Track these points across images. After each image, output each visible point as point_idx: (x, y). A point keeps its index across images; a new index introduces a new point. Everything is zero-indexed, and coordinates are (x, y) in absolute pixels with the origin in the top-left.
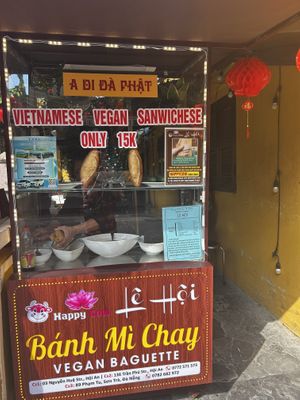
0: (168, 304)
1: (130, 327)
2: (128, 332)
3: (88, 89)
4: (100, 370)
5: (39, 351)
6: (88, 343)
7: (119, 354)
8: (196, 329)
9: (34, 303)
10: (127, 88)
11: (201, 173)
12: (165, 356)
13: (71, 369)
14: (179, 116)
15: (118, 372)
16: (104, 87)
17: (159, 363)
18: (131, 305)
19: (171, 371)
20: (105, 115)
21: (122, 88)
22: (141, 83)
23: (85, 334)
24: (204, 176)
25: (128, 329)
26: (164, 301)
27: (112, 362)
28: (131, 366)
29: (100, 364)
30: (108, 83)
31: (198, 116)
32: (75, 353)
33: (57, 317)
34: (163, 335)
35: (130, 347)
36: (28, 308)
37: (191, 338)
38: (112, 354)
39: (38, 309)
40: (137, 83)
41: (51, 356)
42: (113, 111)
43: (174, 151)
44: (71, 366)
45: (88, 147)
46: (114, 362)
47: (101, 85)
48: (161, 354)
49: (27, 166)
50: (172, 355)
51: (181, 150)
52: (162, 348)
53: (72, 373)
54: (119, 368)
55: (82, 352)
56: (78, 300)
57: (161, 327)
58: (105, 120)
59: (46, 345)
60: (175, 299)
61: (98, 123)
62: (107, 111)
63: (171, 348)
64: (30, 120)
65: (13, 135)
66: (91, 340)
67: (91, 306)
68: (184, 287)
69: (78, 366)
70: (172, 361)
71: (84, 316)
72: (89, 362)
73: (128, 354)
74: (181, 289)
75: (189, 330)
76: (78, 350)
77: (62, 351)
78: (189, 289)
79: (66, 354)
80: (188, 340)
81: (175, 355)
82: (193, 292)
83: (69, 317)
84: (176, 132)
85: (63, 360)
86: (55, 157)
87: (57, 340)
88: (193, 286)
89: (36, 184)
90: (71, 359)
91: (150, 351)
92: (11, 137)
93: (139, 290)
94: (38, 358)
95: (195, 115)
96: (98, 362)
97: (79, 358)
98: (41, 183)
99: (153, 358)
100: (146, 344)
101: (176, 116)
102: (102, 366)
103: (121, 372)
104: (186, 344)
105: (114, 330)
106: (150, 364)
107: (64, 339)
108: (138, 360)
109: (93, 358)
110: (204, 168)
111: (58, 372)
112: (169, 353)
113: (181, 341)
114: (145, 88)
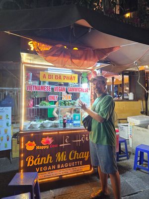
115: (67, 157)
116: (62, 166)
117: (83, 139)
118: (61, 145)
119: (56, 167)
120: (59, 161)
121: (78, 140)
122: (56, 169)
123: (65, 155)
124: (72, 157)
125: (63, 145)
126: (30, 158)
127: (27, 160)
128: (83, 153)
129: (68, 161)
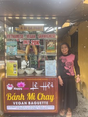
0: (45, 88)
1: (34, 93)
2: (34, 95)
3: (25, 29)
5: (10, 98)
6: (22, 97)
7: (31, 101)
8: (53, 96)
9: (9, 84)
11: (55, 51)
12: (44, 103)
13: (18, 104)
14: (49, 36)
15: (31, 106)
16: (29, 29)
17: (42, 105)
18: (34, 87)
19: (46, 107)
20: (29, 36)
21: (34, 29)
23: (22, 94)
24: (56, 52)
27: (29, 103)
28: (34, 105)
29: (26, 103)
31: (55, 36)
33: (15, 89)
34: (43, 97)
35: (34, 99)
36: (7, 86)
38: (29, 101)
39: (10, 86)
41: (13, 100)
42: (32, 35)
43: (48, 45)
44: (18, 103)
45: (25, 44)
48: (43, 102)
49: (10, 49)
51: (50, 45)
52: (43, 100)
53: (18, 105)
54: (31, 105)
55: (21, 99)
56: (20, 84)
57: (43, 94)
58: (29, 37)
59: (12, 96)
61: (27, 38)
63: (46, 101)
64: (11, 37)
66: (23, 96)
67: (24, 86)
68: (50, 83)
69: (20, 103)
70: (46, 105)
71: (22, 89)
72: (23, 102)
75: (51, 96)
76: (20, 98)
77: (16, 98)
80: (50, 99)
81: (47, 103)
82: (52, 85)
84: (48, 40)
85: (16, 101)
86: (17, 47)
88: (52, 83)
89: (12, 53)
90: (18, 101)
92: (6, 41)
93: (37, 83)
94: (9, 100)
97: (20, 101)
98: (13, 53)
99: (40, 103)
101: (48, 36)
102: (26, 104)
104: (50, 100)
105: (30, 94)
107: (16, 95)
108: (36, 103)
110: (56, 50)
111: (14, 104)
112: (45, 102)
114: (40, 29)
115: (36, 97)
117: (49, 86)
118: (31, 89)
119: (28, 103)
120: (30, 99)
121: (45, 86)
122: (28, 105)
123: (34, 96)
125: (33, 89)
126: (9, 95)
127: (7, 96)
128: (49, 96)
129: (37, 100)
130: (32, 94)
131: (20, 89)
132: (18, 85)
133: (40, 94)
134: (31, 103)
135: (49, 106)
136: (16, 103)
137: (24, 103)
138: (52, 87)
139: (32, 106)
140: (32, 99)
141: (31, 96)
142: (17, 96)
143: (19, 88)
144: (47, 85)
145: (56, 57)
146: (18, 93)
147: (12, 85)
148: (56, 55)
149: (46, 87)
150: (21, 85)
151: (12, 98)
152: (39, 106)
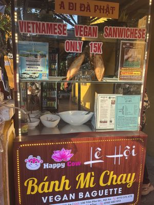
0: (117, 158)
1: (93, 173)
2: (91, 176)
3: (72, 9)
4: (72, 200)
5: (33, 189)
6: (65, 183)
7: (84, 190)
8: (134, 174)
9: (31, 157)
10: (98, 11)
11: (142, 73)
12: (113, 191)
13: (54, 200)
14: (131, 33)
15: (84, 201)
16: (83, 9)
17: (109, 195)
18: (94, 159)
19: (116, 200)
20: (82, 29)
21: (95, 11)
22: (108, 7)
23: (64, 177)
24: (144, 75)
25: (91, 174)
26: (115, 156)
27: (80, 195)
28: (91, 198)
29: (72, 196)
30: (86, 6)
31: (143, 34)
32: (56, 189)
33: (46, 166)
34: (113, 178)
35: (92, 186)
36: (26, 160)
37: (130, 180)
38: (80, 190)
39: (34, 161)
40: (105, 8)
41: (40, 192)
42: (88, 27)
43: (126, 57)
44: (54, 198)
45: (70, 51)
46: (81, 195)
47: (81, 7)
48: (111, 190)
49: (28, 63)
50: (118, 191)
52: (112, 186)
53: (54, 202)
54: (84, 199)
55: (61, 189)
56: (60, 155)
57: (112, 172)
58: (82, 33)
59: (38, 184)
60: (122, 155)
61: (77, 35)
62: (84, 26)
63: (117, 186)
64: (31, 29)
65: (18, 40)
66: (67, 181)
67: (69, 159)
68: (128, 147)
69: (58, 198)
70: (117, 194)
71: (63, 166)
72: (65, 195)
73: (90, 190)
74: (127, 149)
75: (130, 175)
76: (59, 188)
77: (48, 189)
78: (131, 149)
79: (51, 190)
80: (128, 181)
81: (120, 190)
82: (133, 151)
83: (54, 166)
84: (128, 44)
85: (48, 194)
86: (47, 58)
87: (45, 182)
88: (134, 147)
89: (34, 76)
90: (54, 193)
91: (104, 188)
92: (16, 41)
93: (100, 149)
94: (32, 193)
95: (141, 33)
96: (71, 195)
97: (59, 193)
98: (37, 75)
99: (106, 192)
100: (102, 184)
101: (129, 33)
102: (74, 198)
103: (85, 201)
104: (126, 184)
105: (82, 175)
106: (104, 196)
107: (49, 180)
108: (96, 194)
109: (68, 193)
110: (144, 70)
111: (45, 202)
112: (116, 189)
113: (123, 182)
114: (111, 11)
115: (97, 181)
116: (88, 195)
117: (127, 153)
118: (86, 163)
119: (77, 196)
120: (82, 187)
122: (77, 199)
123: (93, 178)
124: (105, 181)
125: (91, 162)
126: (31, 182)
127: (25, 184)
128: (125, 175)
129: (98, 187)
130: (89, 174)
131: (58, 166)
132: (55, 157)
133: (107, 173)
134: (84, 195)
135: (123, 196)
136: (48, 199)
137: (68, 197)
138: (134, 155)
139: (87, 201)
140: (87, 186)
141: (85, 180)
142: (52, 183)
143: (57, 163)
144: (122, 153)
145: (142, 87)
146: (55, 175)
147: (39, 158)
148: (142, 81)
149: (120, 156)
150: (63, 156)
151: (38, 189)
152: (102, 199)
